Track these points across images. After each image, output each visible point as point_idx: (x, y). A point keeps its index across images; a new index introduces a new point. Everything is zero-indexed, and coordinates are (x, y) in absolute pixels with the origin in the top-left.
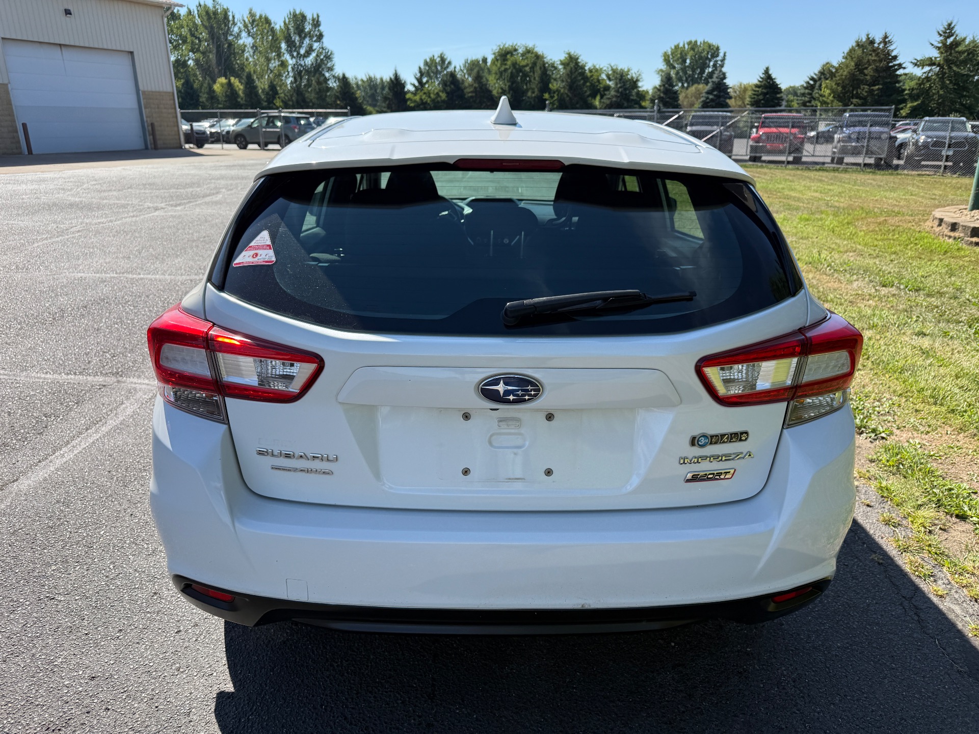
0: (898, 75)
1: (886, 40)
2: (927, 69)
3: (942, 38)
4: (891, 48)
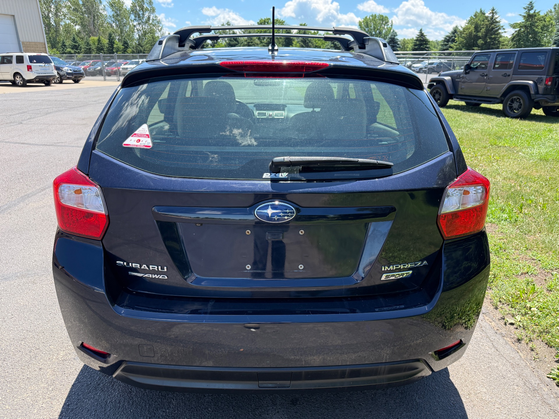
0: (500, 33)
2: (518, 29)
4: (496, 16)
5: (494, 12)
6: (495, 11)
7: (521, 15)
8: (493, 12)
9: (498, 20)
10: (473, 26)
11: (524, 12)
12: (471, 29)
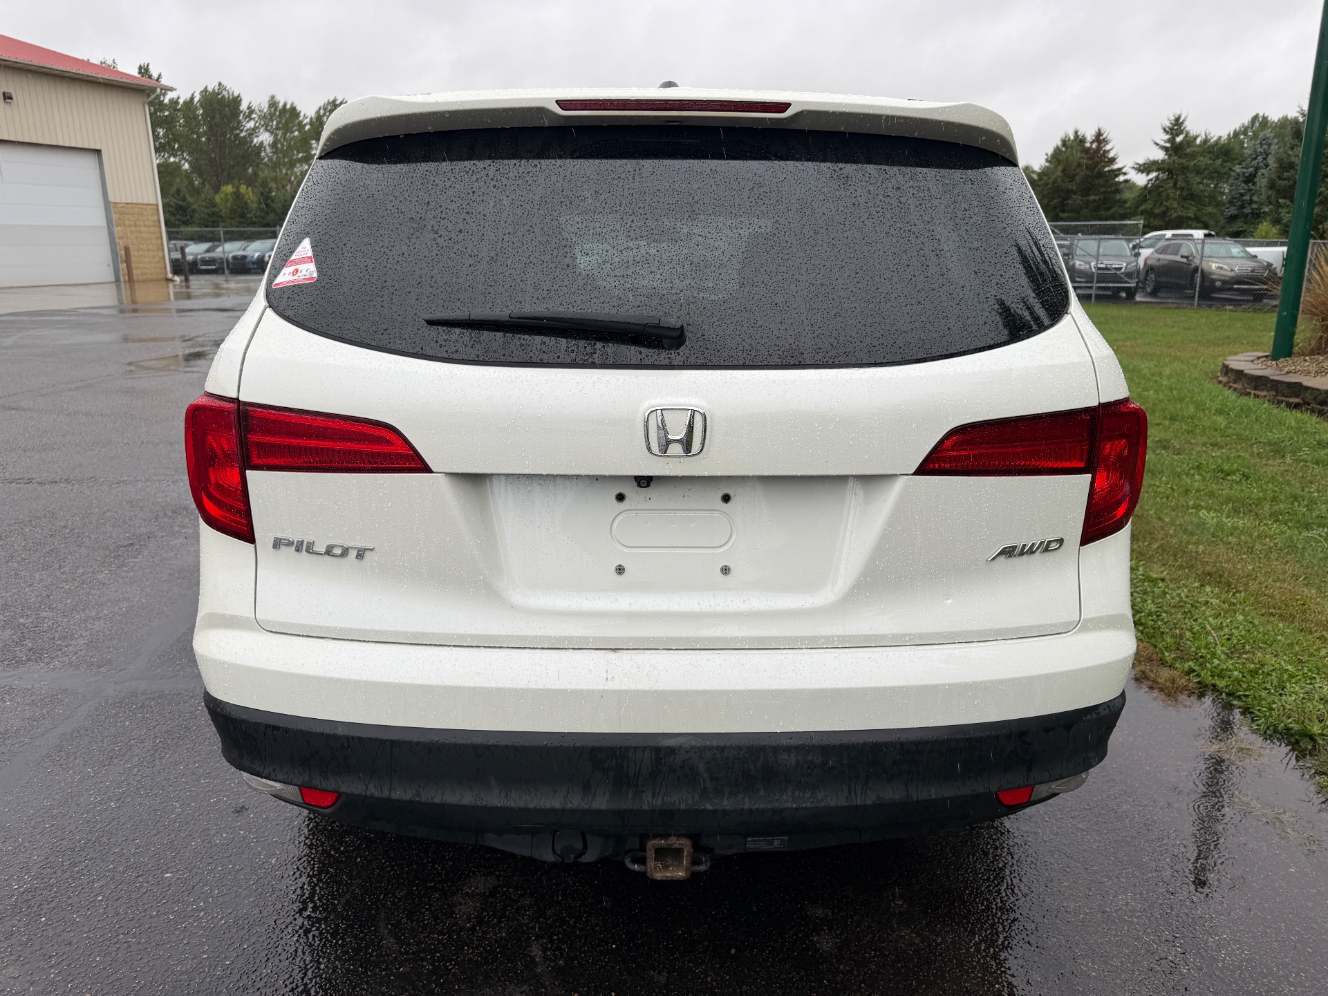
0: (1117, 182)
3: (1168, 137)
4: (1108, 147)
5: (1101, 138)
6: (1104, 136)
7: (1157, 144)
8: (1099, 138)
9: (1111, 155)
10: (1060, 168)
11: (1162, 138)
12: (1055, 176)
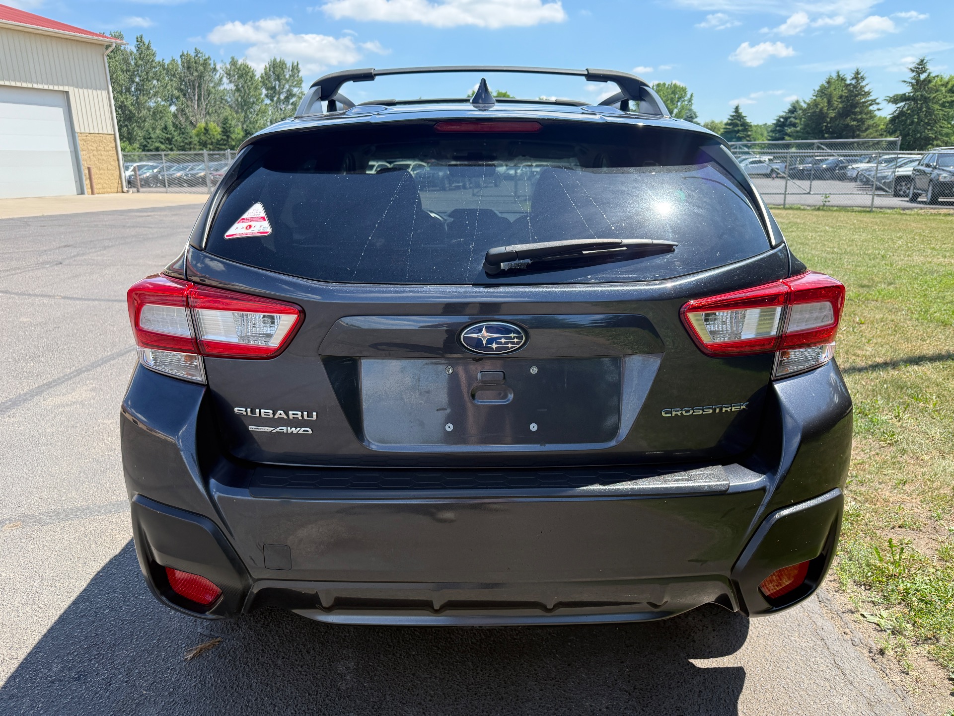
0: (871, 111)
1: (857, 76)
2: (902, 104)
3: (914, 74)
4: (863, 84)
6: (861, 75)
7: (905, 82)
9: (866, 89)
10: (825, 100)
11: (910, 76)
